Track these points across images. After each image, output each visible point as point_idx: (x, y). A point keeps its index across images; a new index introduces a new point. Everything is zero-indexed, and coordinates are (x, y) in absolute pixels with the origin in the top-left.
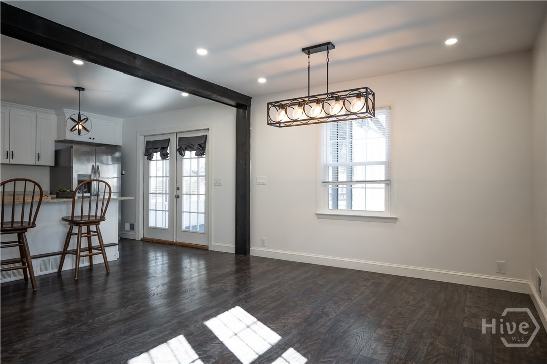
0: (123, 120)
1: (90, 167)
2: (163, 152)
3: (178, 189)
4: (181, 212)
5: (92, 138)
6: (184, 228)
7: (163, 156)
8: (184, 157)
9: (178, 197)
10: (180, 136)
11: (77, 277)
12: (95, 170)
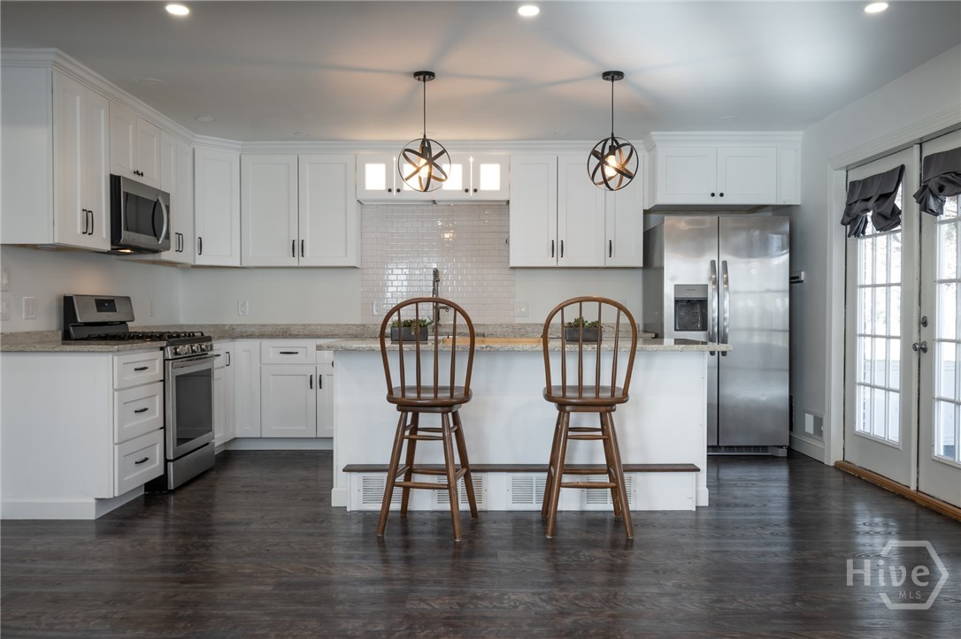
0: (801, 133)
1: (704, 266)
2: (885, 209)
3: (925, 324)
4: (933, 399)
5: (717, 195)
6: (939, 451)
7: (881, 220)
8: (943, 217)
9: (925, 350)
10: (930, 150)
11: (552, 535)
12: (719, 274)
